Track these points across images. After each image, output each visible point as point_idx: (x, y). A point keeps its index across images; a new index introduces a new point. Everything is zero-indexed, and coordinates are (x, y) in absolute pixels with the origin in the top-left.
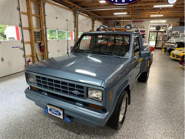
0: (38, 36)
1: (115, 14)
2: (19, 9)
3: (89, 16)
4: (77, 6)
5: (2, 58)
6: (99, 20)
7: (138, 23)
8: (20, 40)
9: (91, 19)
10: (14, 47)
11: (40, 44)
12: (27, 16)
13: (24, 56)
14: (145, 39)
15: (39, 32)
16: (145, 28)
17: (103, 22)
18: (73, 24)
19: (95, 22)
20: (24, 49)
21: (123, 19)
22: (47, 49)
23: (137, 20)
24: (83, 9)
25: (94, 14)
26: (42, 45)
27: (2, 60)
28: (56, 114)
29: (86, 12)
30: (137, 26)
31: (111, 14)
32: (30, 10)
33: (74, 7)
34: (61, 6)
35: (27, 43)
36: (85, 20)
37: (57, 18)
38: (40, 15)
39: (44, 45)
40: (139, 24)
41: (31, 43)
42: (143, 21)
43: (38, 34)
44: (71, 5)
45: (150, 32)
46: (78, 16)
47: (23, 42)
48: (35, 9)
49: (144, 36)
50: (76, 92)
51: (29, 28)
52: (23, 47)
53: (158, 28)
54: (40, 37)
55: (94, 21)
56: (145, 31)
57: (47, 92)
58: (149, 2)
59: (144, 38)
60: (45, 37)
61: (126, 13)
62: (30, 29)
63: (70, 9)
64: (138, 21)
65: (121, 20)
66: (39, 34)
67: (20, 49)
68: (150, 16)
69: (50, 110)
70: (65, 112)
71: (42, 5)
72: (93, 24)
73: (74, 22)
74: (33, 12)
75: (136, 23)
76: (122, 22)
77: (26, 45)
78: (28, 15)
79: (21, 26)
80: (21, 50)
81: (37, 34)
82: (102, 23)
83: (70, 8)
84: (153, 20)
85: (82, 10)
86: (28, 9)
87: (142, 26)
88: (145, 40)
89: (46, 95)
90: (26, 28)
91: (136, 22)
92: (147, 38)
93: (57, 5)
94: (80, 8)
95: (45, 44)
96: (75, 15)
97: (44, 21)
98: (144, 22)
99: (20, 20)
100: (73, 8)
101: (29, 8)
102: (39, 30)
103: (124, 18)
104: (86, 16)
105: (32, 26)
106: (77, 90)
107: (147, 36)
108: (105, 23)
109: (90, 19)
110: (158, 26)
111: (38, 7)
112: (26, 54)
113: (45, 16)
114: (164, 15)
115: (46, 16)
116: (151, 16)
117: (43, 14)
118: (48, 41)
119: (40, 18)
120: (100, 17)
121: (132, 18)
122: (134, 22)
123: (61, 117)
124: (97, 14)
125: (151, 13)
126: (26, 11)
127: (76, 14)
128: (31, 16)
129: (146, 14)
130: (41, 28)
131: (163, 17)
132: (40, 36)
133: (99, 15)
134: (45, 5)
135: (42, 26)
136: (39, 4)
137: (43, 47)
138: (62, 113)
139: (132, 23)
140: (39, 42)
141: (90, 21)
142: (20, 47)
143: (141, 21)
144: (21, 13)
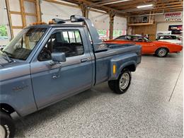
1: (138, 7)
3: (107, 12)
6: (121, 15)
9: (109, 15)
17: (129, 18)
19: (115, 18)
21: (152, 13)
23: (172, 13)
25: (112, 10)
40: (174, 17)
46: (89, 13)
49: (181, 32)
51: (22, 27)
55: (113, 17)
65: (149, 13)
72: (112, 20)
76: (150, 16)
78: (21, 15)
82: (126, 19)
83: (79, 5)
87: (178, 20)
90: (18, 27)
91: (171, 15)
96: (85, 11)
97: (40, 20)
100: (82, 5)
101: (22, 8)
115: (42, 14)
117: (39, 13)
119: (37, 16)
122: (168, 15)
126: (19, 10)
128: (24, 15)
133: (121, 10)
136: (35, 3)
139: (165, 17)
141: (107, 17)
143: (177, 14)
144: (9, 12)
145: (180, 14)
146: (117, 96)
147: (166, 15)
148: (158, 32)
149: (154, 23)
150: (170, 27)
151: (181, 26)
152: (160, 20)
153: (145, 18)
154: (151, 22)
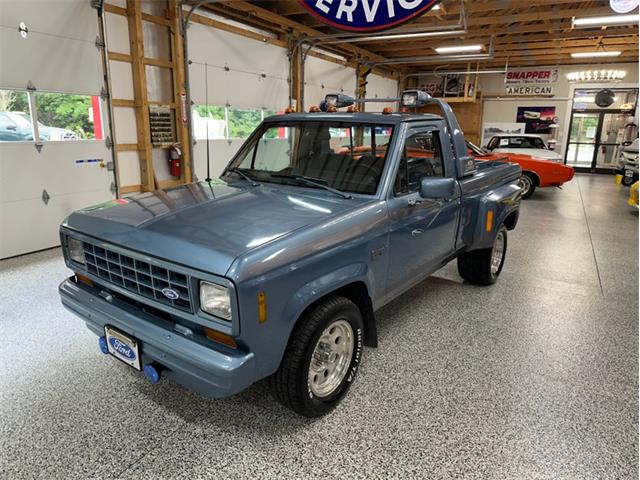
0: (164, 125)
1: (440, 50)
2: (101, 44)
3: (349, 59)
4: (299, 28)
5: (45, 191)
6: (386, 71)
7: (529, 79)
8: (104, 138)
9: (355, 70)
10: (82, 161)
11: (169, 151)
12: (128, 66)
13: (115, 188)
14: (553, 138)
15: (168, 115)
16: (554, 98)
17: (402, 80)
18: (286, 87)
19: (370, 78)
20: (113, 167)
21: (473, 68)
22: (191, 168)
23: (526, 70)
24: (323, 37)
25: (362, 51)
26: (175, 157)
27: (46, 197)
28: (124, 355)
29: (333, 46)
30: (524, 90)
31: (425, 52)
32: (139, 47)
33: (291, 30)
34: (243, 30)
35: (127, 147)
36: (332, 72)
37: (227, 69)
38: (171, 60)
39: (182, 157)
40: (533, 83)
41: (140, 149)
42: (549, 73)
43: (163, 121)
44: (279, 26)
45: (574, 111)
46: (306, 61)
47: (111, 144)
48: (156, 41)
49: (551, 126)
50: (170, 293)
51: (134, 102)
52: (111, 160)
53: (604, 97)
54: (169, 130)
55: (365, 76)
56: (554, 108)
57: (112, 292)
58: (553, 6)
59: (550, 136)
60: (185, 130)
61: (478, 47)
62: (137, 104)
63: (279, 39)
64: (530, 74)
65: (465, 69)
66: (168, 120)
67: (103, 166)
68: (569, 54)
69: (112, 341)
70: (144, 350)
71: (178, 29)
72: (361, 86)
73: (289, 81)
74: (149, 51)
75: (521, 80)
76: (467, 78)
77: (121, 156)
78: (132, 63)
79: (106, 94)
80: (106, 169)
81: (159, 120)
82: (396, 82)
83: (279, 35)
84: (574, 71)
85: (317, 41)
86: (132, 43)
87: (543, 91)
88: (553, 141)
89: (108, 302)
90: (124, 103)
91: (523, 76)
92: (560, 134)
93: (230, 26)
94: (312, 33)
95: (186, 151)
96: (296, 57)
97: (182, 80)
98: (551, 78)
99: (106, 78)
100: (288, 36)
101: (135, 41)
102: (168, 107)
103: (474, 65)
104: (337, 61)
105: (143, 96)
106: (173, 287)
107: (561, 125)
108: (410, 82)
109: (351, 70)
110: (605, 89)
111: (167, 36)
112: (123, 183)
113: (186, 63)
114: (622, 53)
115: (190, 63)
116: (574, 55)
117: (181, 58)
118: (195, 143)
119: (171, 69)
120: (391, 62)
121: (502, 64)
122: (516, 76)
123: (136, 364)
124: (378, 53)
125: (573, 43)
126: (126, 50)
127: (299, 55)
128: (141, 66)
129: (557, 49)
130: (174, 101)
131: (619, 57)
132: (169, 125)
133: (385, 55)
134: (188, 31)
135: (178, 94)
136: (169, 28)
137: (178, 161)
138: (135, 350)
139: (508, 82)
140: (166, 145)
141: (350, 76)
142: (101, 160)
143: (540, 75)
144: (107, 56)
145: (547, 74)
146: (484, 290)
147: (510, 75)
148: (487, 125)
149: (478, 97)
150: (521, 111)
151: (552, 109)
152: (493, 91)
153: (454, 82)
154: (469, 96)
